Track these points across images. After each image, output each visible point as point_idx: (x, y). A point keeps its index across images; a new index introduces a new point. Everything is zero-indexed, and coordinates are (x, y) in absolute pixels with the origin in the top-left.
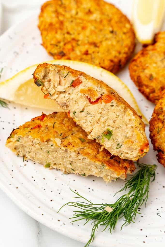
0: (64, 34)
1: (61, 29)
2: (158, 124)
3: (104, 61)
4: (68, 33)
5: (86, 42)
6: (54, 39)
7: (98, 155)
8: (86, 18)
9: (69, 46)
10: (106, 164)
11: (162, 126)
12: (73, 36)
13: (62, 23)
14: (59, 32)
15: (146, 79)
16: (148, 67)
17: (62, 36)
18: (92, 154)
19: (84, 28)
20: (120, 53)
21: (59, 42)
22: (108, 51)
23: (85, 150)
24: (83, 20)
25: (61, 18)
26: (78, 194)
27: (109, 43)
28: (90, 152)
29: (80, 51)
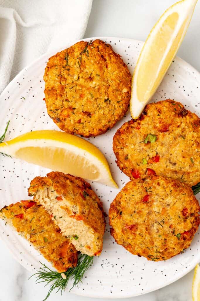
0: (63, 101)
1: (61, 96)
2: (114, 212)
3: (93, 129)
4: (67, 100)
5: (81, 111)
6: (54, 106)
7: (51, 255)
8: (86, 84)
9: (65, 113)
10: (54, 263)
11: (116, 216)
12: (70, 104)
13: (63, 88)
14: (59, 98)
15: (123, 158)
16: (127, 146)
17: (61, 103)
18: (47, 254)
19: (81, 96)
20: (109, 122)
21: (57, 110)
22: (99, 120)
23: (43, 250)
24: (82, 86)
25: (63, 83)
26: (45, 266)
27: (102, 112)
28: (46, 252)
29: (74, 120)
